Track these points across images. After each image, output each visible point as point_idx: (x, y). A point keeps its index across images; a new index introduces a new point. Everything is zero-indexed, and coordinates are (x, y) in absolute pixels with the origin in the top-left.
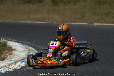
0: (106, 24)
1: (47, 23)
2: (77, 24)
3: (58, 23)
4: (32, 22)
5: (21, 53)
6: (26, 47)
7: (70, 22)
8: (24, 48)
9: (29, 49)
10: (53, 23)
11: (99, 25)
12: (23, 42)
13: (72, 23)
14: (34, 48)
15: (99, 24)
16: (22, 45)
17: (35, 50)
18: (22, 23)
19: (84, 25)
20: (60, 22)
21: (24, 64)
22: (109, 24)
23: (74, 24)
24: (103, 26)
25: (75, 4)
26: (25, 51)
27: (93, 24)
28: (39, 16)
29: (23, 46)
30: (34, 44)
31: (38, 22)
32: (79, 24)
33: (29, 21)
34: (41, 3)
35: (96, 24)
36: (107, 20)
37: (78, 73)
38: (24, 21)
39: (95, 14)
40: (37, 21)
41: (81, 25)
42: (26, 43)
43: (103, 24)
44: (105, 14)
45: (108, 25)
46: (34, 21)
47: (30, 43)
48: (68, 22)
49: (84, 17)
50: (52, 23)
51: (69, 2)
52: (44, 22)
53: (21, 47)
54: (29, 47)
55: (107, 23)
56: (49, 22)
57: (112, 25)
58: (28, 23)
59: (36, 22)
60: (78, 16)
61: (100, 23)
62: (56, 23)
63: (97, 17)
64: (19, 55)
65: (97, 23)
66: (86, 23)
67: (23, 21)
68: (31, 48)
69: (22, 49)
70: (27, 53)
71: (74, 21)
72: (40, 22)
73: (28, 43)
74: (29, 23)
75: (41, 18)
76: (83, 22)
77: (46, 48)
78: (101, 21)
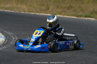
0: (67, 17)
1: (15, 12)
2: (41, 15)
3: (25, 13)
4: (2, 10)
7: (36, 13)
10: (21, 12)
11: (61, 17)
13: (38, 14)
17: (1, 34)
19: (47, 15)
20: (27, 12)
22: (70, 16)
23: (39, 15)
24: (64, 18)
28: (8, 6)
30: (2, 29)
31: (7, 11)
32: (43, 15)
36: (68, 13)
39: (58, 7)
40: (7, 9)
41: (45, 15)
43: (64, 16)
44: (67, 8)
45: (68, 18)
46: (3, 10)
48: (34, 12)
49: (49, 9)
50: (19, 12)
52: (13, 11)
55: (68, 15)
56: (17, 11)
57: (72, 17)
59: (5, 10)
60: (44, 8)
61: (62, 15)
62: (23, 12)
63: (59, 10)
65: (60, 15)
66: (49, 14)
71: (39, 11)
72: (9, 11)
75: (10, 7)
76: (47, 13)
78: (63, 13)
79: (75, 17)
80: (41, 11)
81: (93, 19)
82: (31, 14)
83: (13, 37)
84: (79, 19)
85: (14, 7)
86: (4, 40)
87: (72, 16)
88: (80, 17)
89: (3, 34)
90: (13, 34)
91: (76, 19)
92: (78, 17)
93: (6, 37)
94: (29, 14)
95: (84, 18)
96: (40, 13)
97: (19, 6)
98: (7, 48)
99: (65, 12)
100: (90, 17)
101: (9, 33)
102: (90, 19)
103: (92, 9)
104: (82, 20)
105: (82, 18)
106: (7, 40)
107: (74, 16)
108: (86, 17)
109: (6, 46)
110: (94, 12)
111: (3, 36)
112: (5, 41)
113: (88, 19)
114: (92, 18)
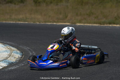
0: (89, 25)
1: (29, 23)
2: (59, 25)
3: (40, 23)
4: (14, 22)
5: (3, 53)
6: (8, 47)
7: (53, 22)
8: (6, 48)
9: (11, 49)
10: (35, 23)
12: (5, 42)
13: (55, 23)
14: (16, 48)
15: (82, 24)
16: (3, 45)
17: (17, 50)
18: (3, 23)
19: (66, 25)
20: (43, 22)
21: (6, 64)
22: (91, 24)
23: (56, 25)
24: (85, 26)
25: (57, 5)
26: (7, 51)
27: (75, 24)
28: (21, 16)
29: (5, 46)
30: (16, 44)
31: (20, 22)
32: (61, 25)
33: (11, 21)
34: (23, 3)
35: (79, 24)
36: (89, 21)
37: (61, 73)
38: (6, 21)
39: (77, 15)
40: (19, 21)
41: (64, 25)
42: (8, 43)
43: (85, 24)
44: (87, 15)
46: (15, 22)
47: (12, 43)
48: (50, 22)
49: (67, 17)
50: (34, 23)
51: (51, 3)
52: (26, 23)
53: (2, 48)
54: (11, 47)
56: (31, 22)
57: (94, 25)
58: (9, 23)
59: (18, 22)
60: (61, 16)
62: (38, 23)
63: (79, 18)
64: (1, 55)
66: (68, 23)
67: (4, 21)
68: (13, 48)
69: (4, 49)
70: (9, 53)
71: (56, 21)
72: (22, 22)
73: (10, 43)
74: (11, 23)
75: (23, 18)
76: (65, 23)
77: (28, 48)
78: (83, 21)
79: (98, 25)
80: (59, 20)
81: (118, 26)
82: (48, 24)
83: (30, 52)
84: (102, 26)
85: (28, 17)
86: (20, 56)
87: (95, 23)
88: (104, 24)
89: (18, 49)
90: (29, 49)
91: (99, 27)
92: (101, 24)
93: (22, 53)
94: (46, 24)
95: (108, 25)
96: (57, 23)
97: (33, 16)
98: (24, 65)
99: (85, 19)
100: (114, 24)
101: (25, 48)
102: (115, 25)
103: (116, 14)
104: (106, 27)
105: (105, 25)
106: (23, 56)
107: (96, 24)
108: (110, 24)
109: (23, 63)
110: (118, 17)
111: (18, 52)
112: (22, 57)
113: (112, 26)
114: (117, 24)
